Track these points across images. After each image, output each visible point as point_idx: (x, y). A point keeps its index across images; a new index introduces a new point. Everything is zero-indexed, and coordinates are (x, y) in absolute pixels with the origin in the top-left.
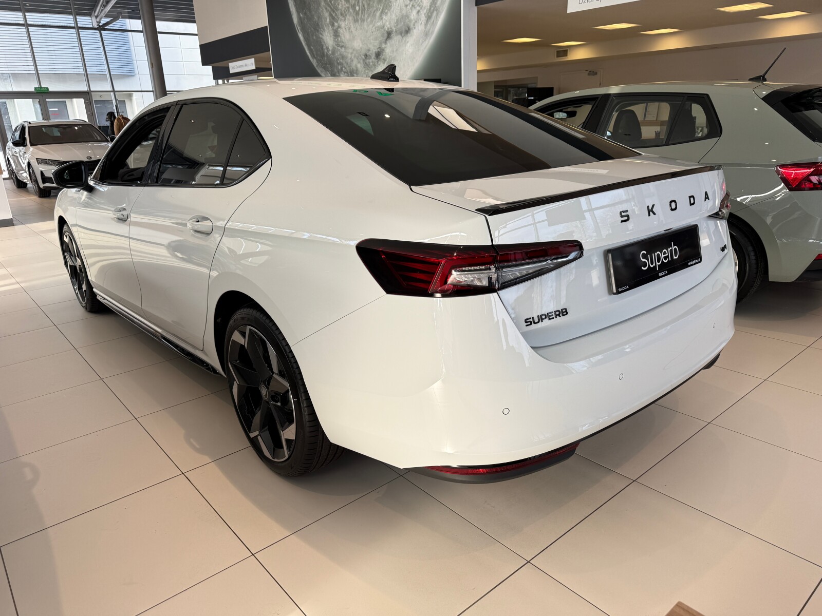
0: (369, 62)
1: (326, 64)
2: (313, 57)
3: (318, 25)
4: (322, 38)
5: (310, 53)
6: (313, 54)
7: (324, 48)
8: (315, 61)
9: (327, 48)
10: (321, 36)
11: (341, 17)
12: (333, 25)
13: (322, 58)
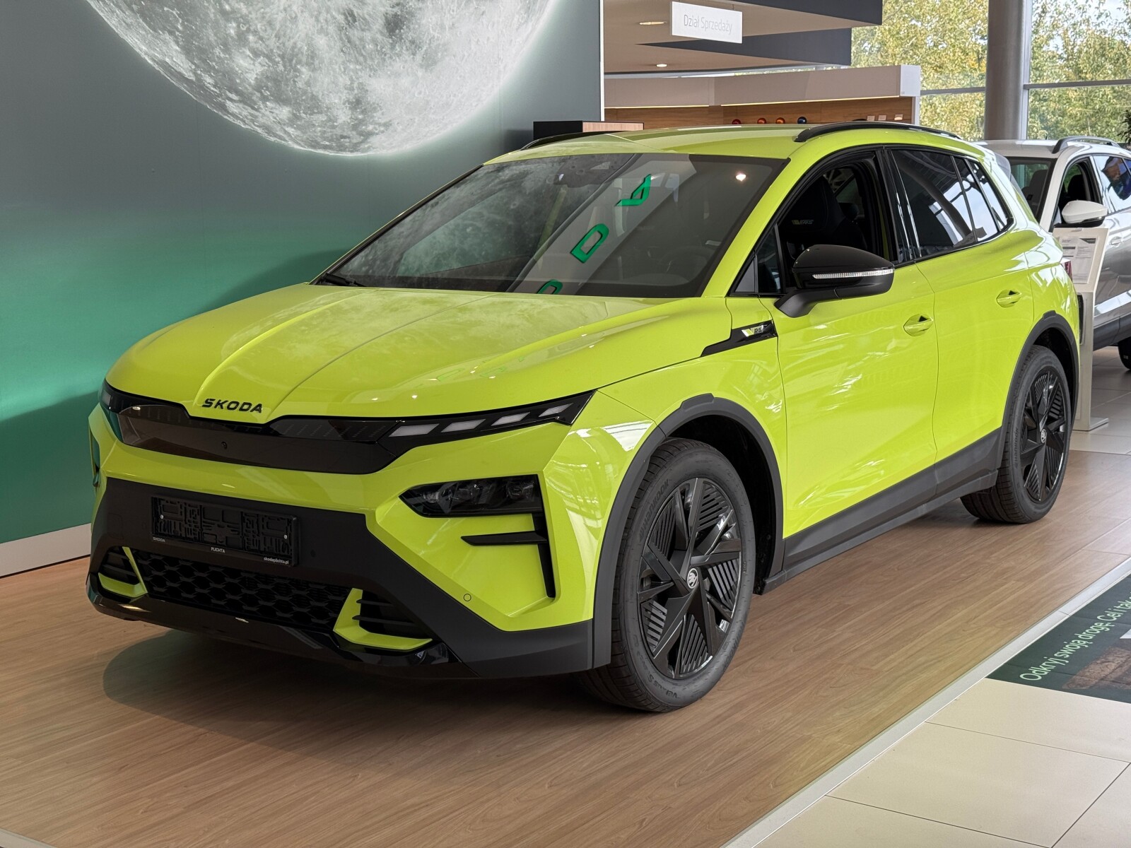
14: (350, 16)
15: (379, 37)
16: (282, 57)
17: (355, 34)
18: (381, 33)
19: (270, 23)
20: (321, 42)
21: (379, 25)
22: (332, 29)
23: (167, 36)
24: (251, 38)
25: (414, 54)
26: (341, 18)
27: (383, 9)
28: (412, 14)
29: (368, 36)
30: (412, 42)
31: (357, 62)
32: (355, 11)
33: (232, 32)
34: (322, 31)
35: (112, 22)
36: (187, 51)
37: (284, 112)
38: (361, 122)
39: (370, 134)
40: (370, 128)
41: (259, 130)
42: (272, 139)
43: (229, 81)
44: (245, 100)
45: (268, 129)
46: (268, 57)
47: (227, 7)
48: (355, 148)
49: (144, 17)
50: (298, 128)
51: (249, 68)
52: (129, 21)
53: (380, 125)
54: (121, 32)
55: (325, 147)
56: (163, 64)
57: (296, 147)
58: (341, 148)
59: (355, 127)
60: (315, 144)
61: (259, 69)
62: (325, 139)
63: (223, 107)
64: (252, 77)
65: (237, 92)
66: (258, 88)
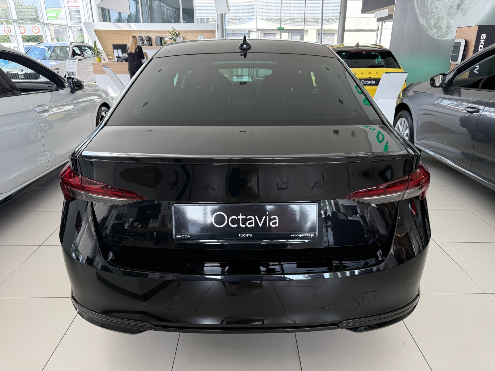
0: (451, 11)
1: (424, 13)
2: (418, 8)
5: (417, 5)
6: (418, 6)
8: (419, 10)
13: (423, 8)
14: (451, 6)
15: (455, 10)
16: (437, 19)
17: (450, 11)
18: (456, 9)
19: (437, 12)
20: (444, 14)
21: (455, 7)
22: (447, 11)
23: (424, 19)
24: (434, 16)
25: (461, 12)
26: (449, 7)
27: (457, 3)
28: (463, 2)
29: (453, 10)
30: (462, 9)
31: (450, 17)
32: (452, 5)
34: (445, 12)
35: (419, 18)
37: (435, 30)
38: (447, 31)
39: (448, 34)
40: (448, 32)
41: (431, 35)
42: (433, 36)
43: (429, 25)
44: (431, 29)
45: (432, 34)
46: (436, 19)
48: (445, 37)
50: (437, 34)
51: (433, 22)
52: (421, 17)
53: (450, 31)
55: (440, 37)
56: (423, 24)
57: (436, 38)
58: (442, 37)
59: (446, 32)
60: (439, 37)
61: (434, 22)
62: (440, 35)
63: (428, 31)
64: (432, 24)
65: (430, 27)
66: (433, 26)
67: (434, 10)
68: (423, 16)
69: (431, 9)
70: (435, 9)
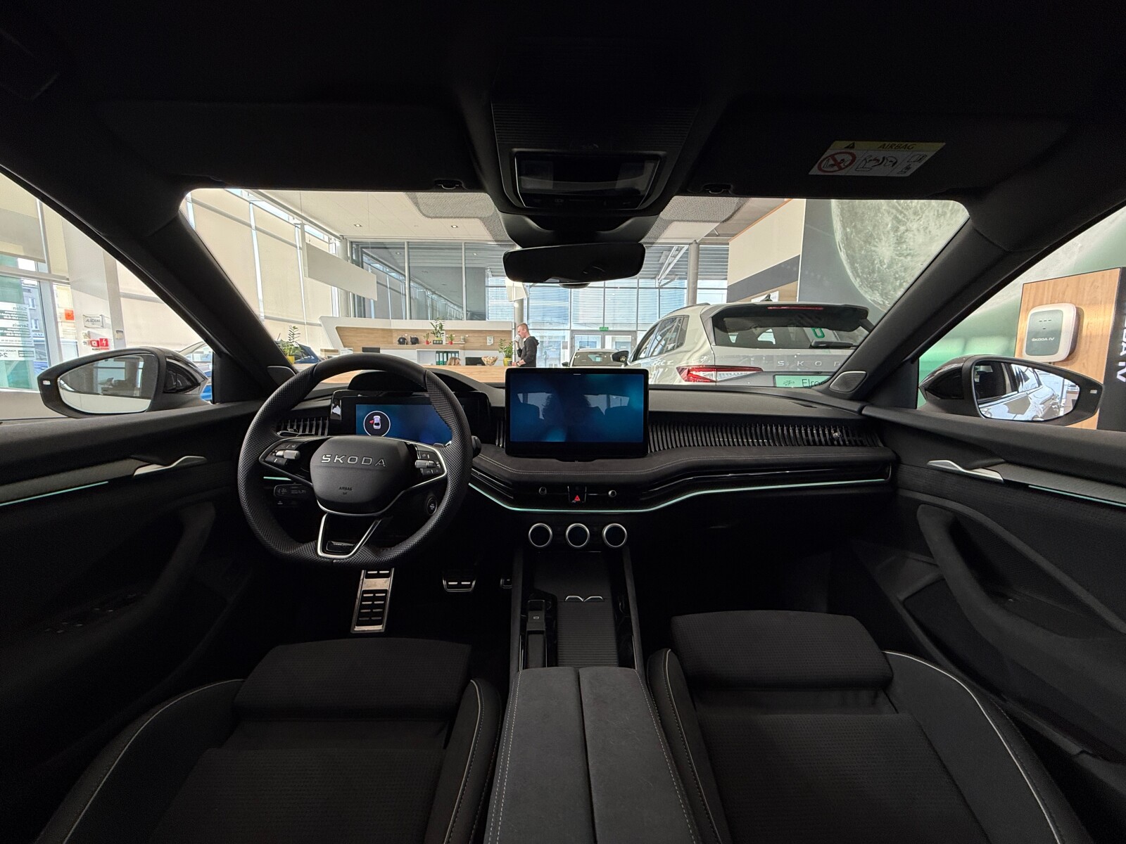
1: (875, 282)
2: (857, 275)
3: (871, 235)
4: (874, 251)
5: (852, 272)
6: (857, 272)
7: (876, 262)
8: (858, 280)
9: (881, 262)
10: (873, 248)
11: (912, 217)
12: (896, 230)
13: (870, 275)
23: (876, 292)
33: (898, 284)
35: (862, 292)
36: (881, 295)
47: (897, 276)
49: (870, 287)
54: (864, 294)
56: (874, 301)
67: (903, 274)
68: (872, 288)
69: (892, 274)
70: (905, 272)
